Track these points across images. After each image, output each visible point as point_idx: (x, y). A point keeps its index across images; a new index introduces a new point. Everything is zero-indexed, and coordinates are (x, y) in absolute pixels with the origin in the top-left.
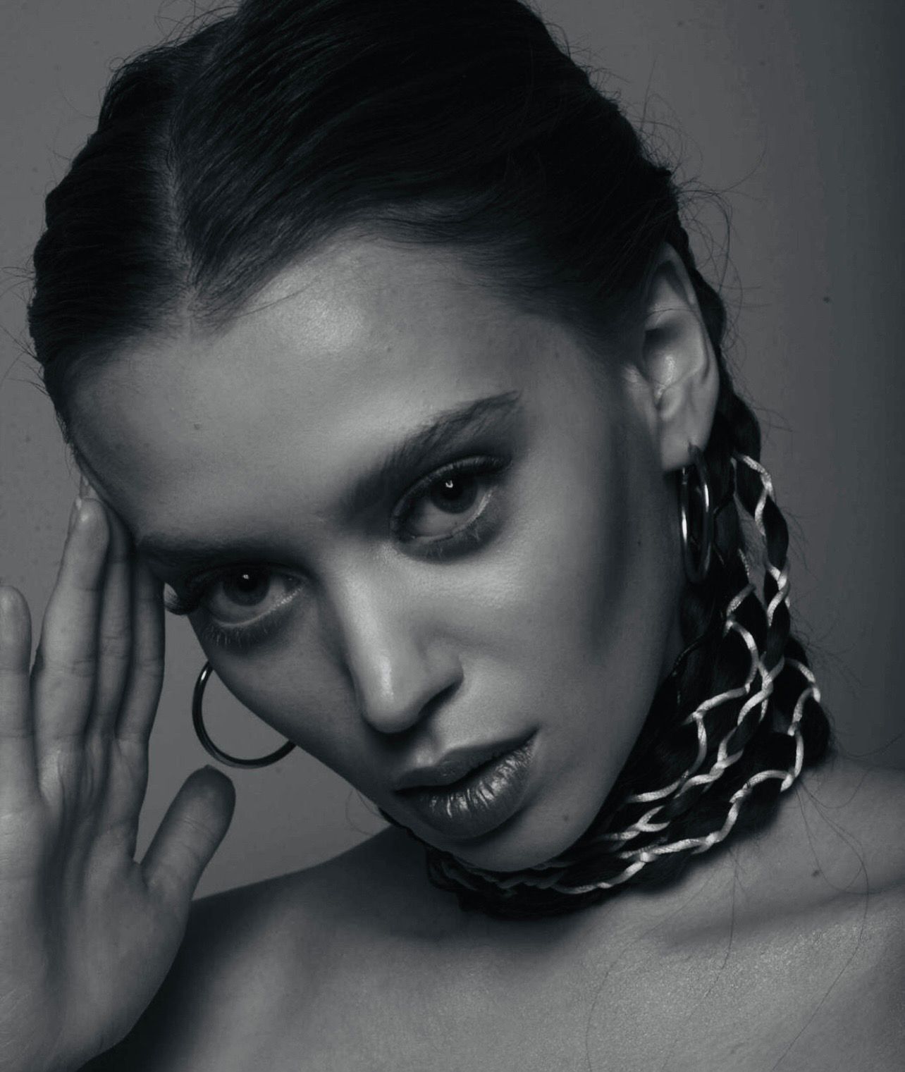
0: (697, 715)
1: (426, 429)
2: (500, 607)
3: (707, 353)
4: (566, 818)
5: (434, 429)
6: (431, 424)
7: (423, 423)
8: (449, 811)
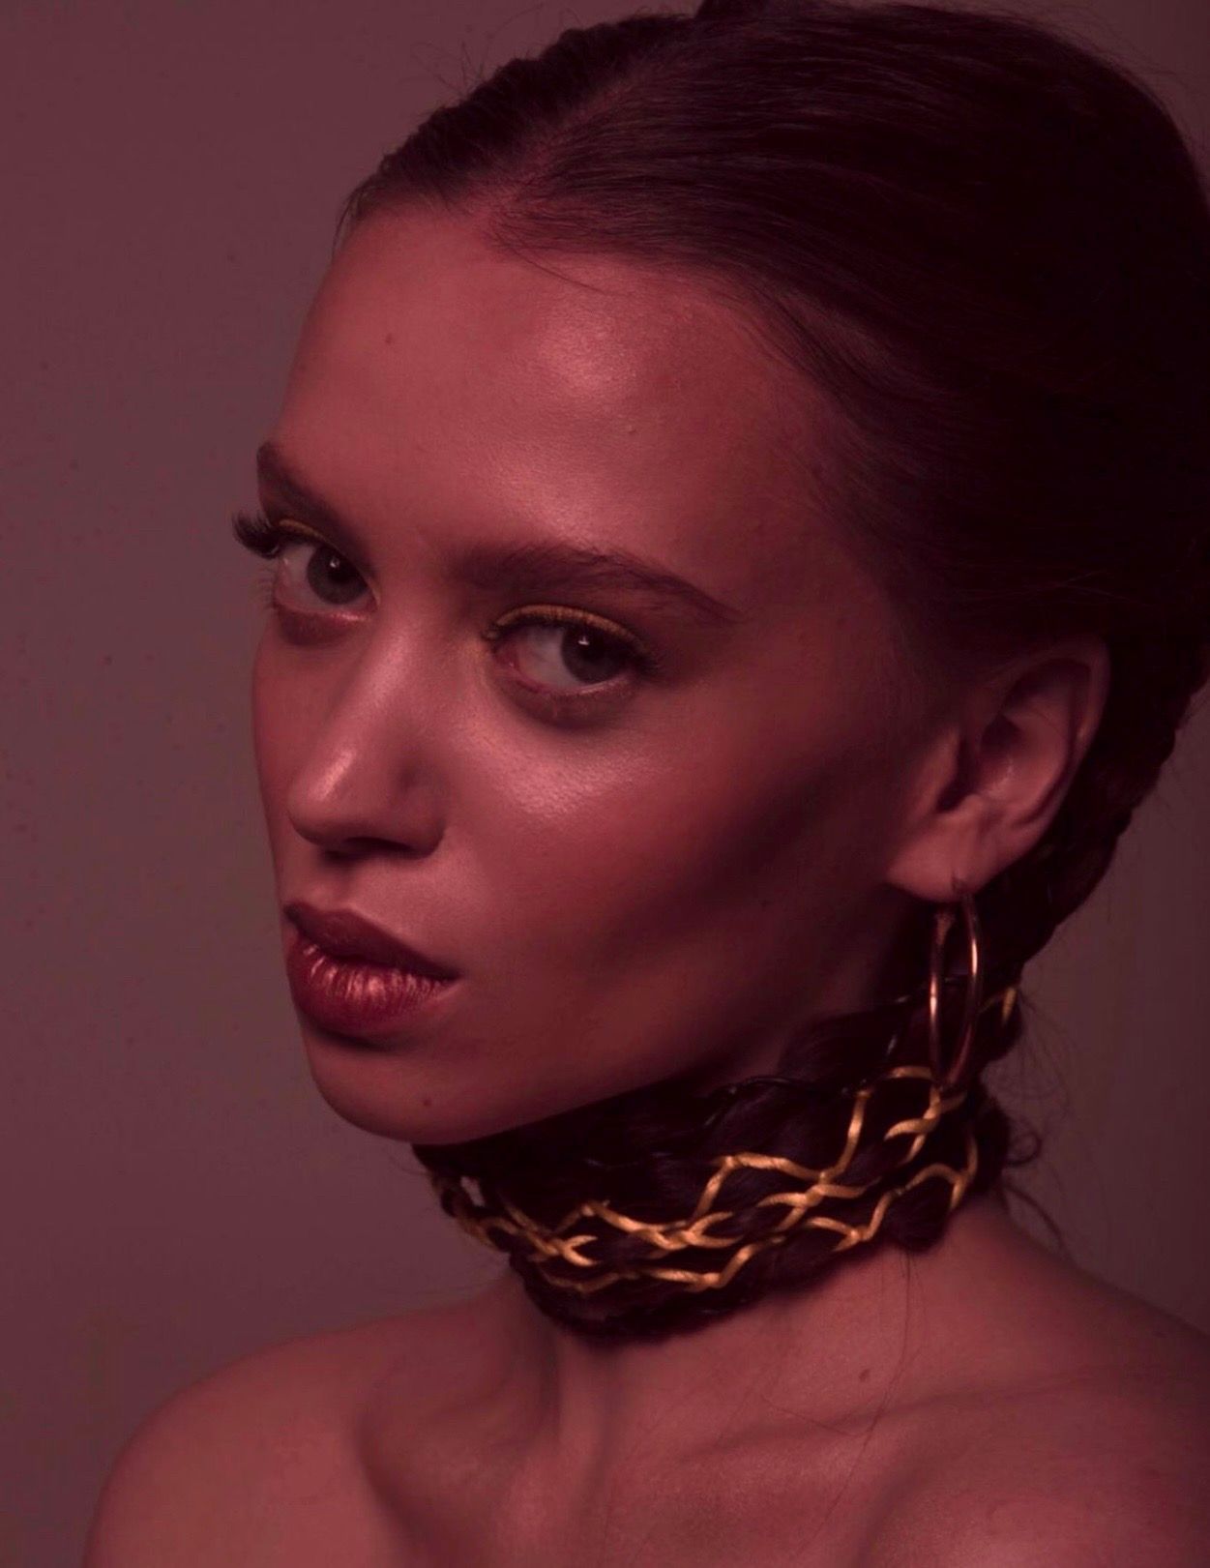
0: (730, 1162)
1: (594, 553)
2: (530, 811)
3: (1050, 795)
4: (427, 1103)
5: (603, 559)
6: (604, 551)
7: (597, 545)
8: (314, 970)
